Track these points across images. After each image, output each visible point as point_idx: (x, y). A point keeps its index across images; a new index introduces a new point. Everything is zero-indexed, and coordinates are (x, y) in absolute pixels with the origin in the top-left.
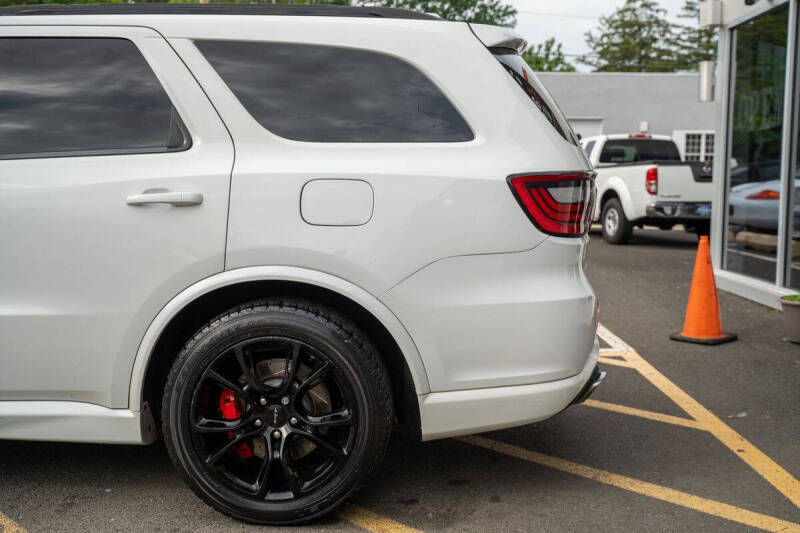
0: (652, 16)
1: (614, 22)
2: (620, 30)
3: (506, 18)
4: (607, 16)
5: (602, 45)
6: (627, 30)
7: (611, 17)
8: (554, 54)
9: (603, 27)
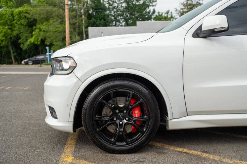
0: (198, 2)
1: (184, 4)
2: (186, 7)
3: (153, 3)
4: (182, 2)
5: (180, 12)
6: (189, 7)
7: (183, 3)
8: (170, 15)
9: (180, 6)
